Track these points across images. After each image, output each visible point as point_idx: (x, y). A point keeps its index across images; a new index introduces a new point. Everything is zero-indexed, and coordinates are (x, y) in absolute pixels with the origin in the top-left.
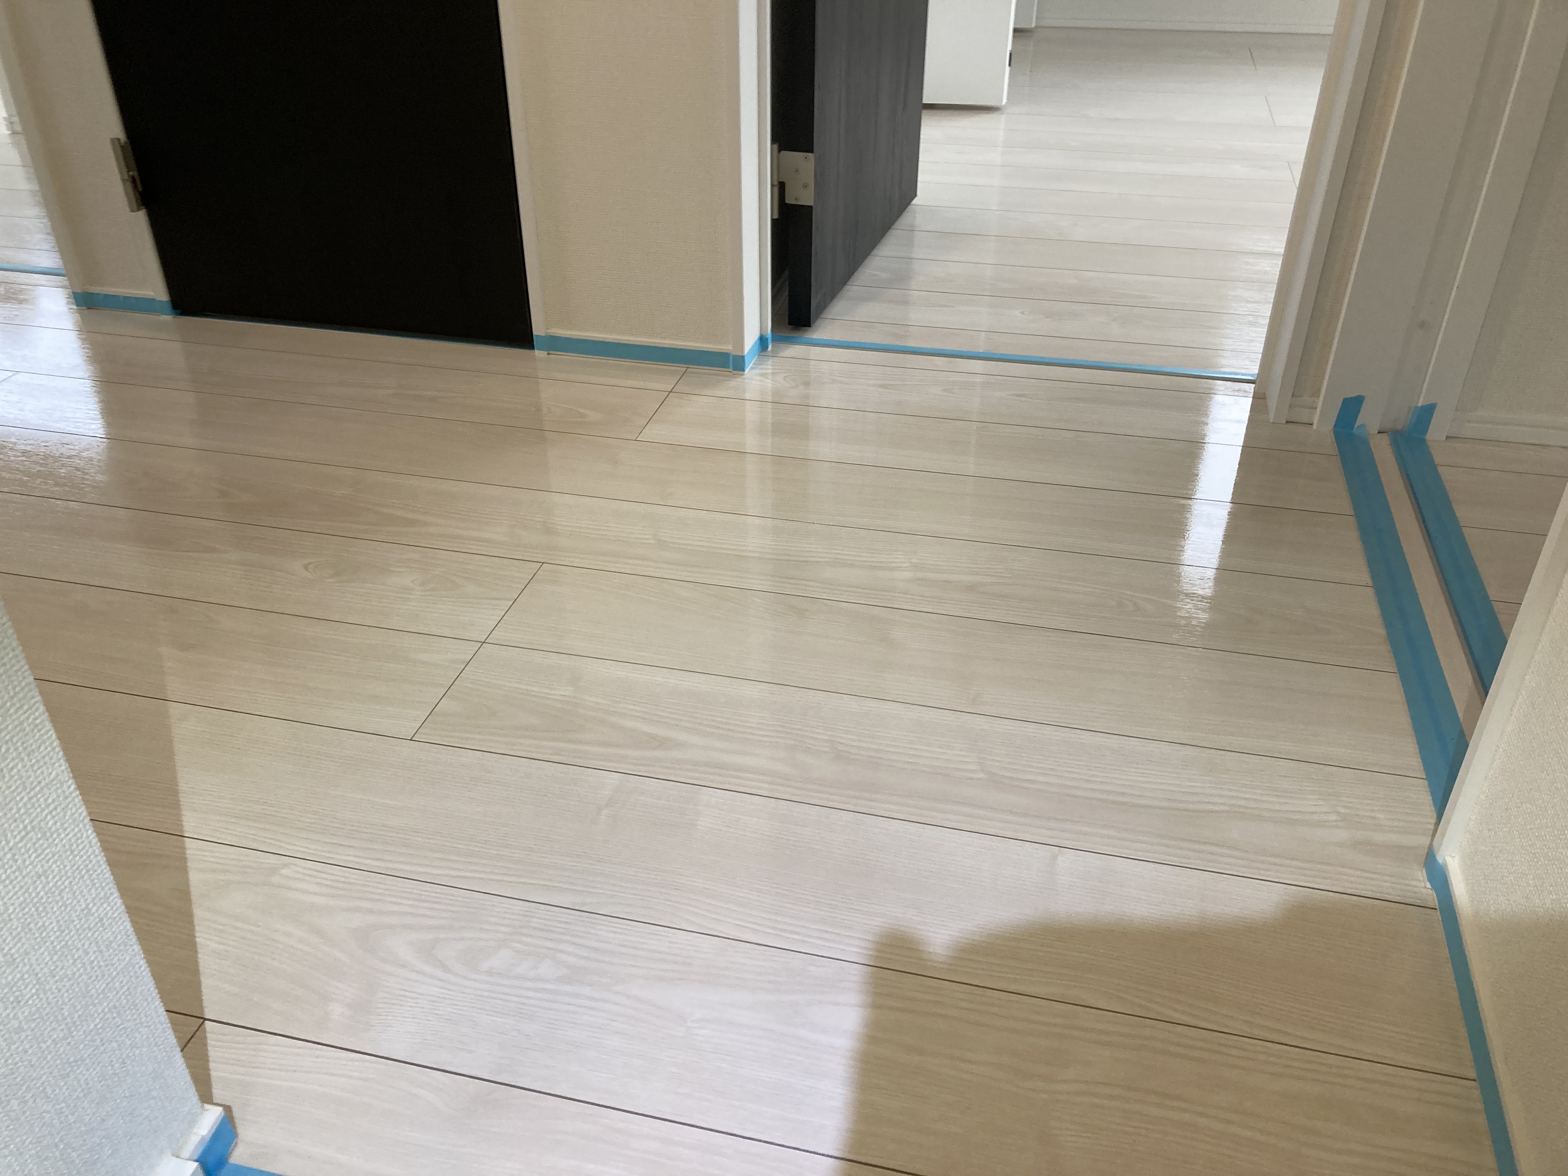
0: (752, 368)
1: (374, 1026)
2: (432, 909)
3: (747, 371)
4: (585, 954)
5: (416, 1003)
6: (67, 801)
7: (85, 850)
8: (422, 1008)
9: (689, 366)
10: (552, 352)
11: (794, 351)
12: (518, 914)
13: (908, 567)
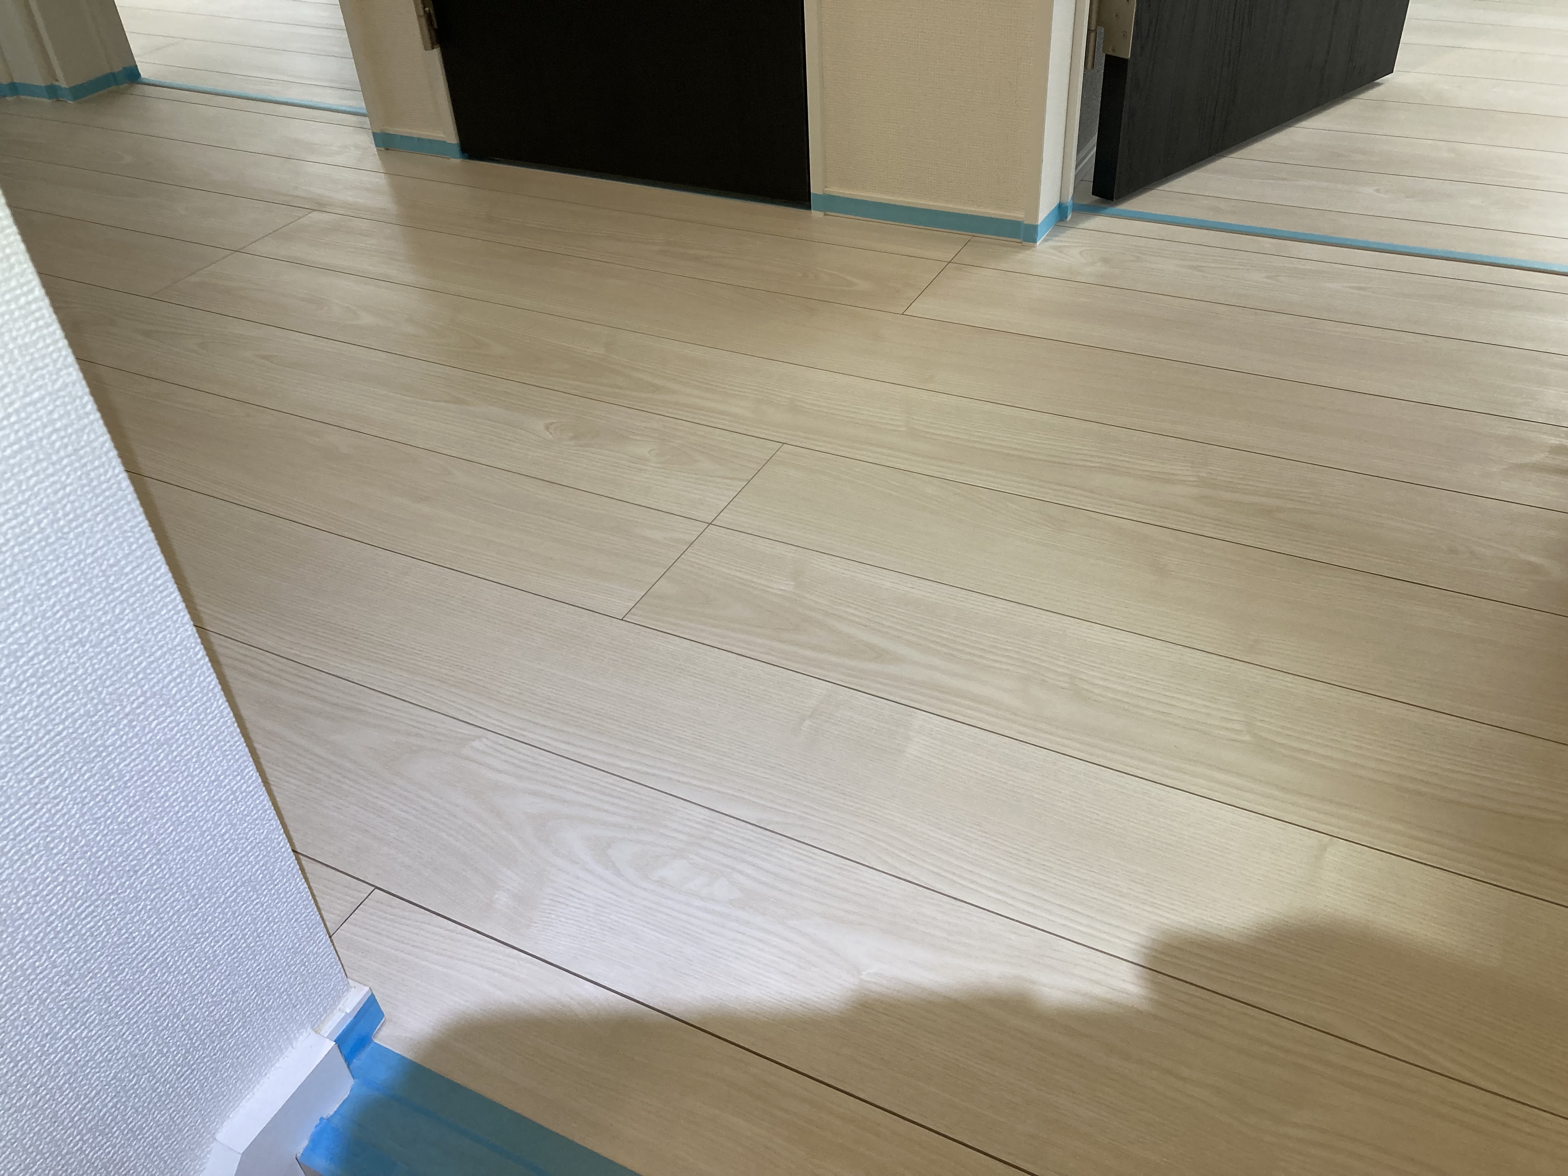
0: (1046, 240)
1: (535, 923)
2: (613, 804)
3: (1038, 243)
4: (764, 879)
5: (582, 905)
6: (194, 668)
7: (215, 721)
8: (586, 911)
9: (974, 234)
10: (829, 213)
11: (1099, 222)
12: (701, 824)
13: (1194, 481)
